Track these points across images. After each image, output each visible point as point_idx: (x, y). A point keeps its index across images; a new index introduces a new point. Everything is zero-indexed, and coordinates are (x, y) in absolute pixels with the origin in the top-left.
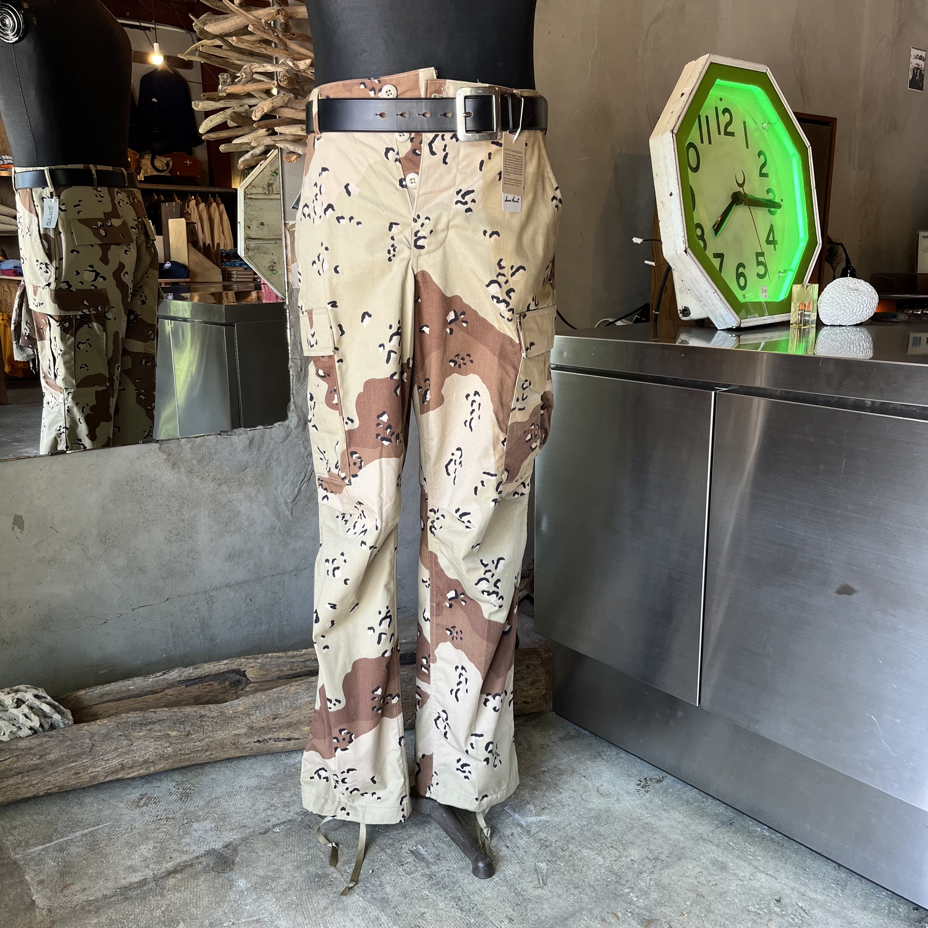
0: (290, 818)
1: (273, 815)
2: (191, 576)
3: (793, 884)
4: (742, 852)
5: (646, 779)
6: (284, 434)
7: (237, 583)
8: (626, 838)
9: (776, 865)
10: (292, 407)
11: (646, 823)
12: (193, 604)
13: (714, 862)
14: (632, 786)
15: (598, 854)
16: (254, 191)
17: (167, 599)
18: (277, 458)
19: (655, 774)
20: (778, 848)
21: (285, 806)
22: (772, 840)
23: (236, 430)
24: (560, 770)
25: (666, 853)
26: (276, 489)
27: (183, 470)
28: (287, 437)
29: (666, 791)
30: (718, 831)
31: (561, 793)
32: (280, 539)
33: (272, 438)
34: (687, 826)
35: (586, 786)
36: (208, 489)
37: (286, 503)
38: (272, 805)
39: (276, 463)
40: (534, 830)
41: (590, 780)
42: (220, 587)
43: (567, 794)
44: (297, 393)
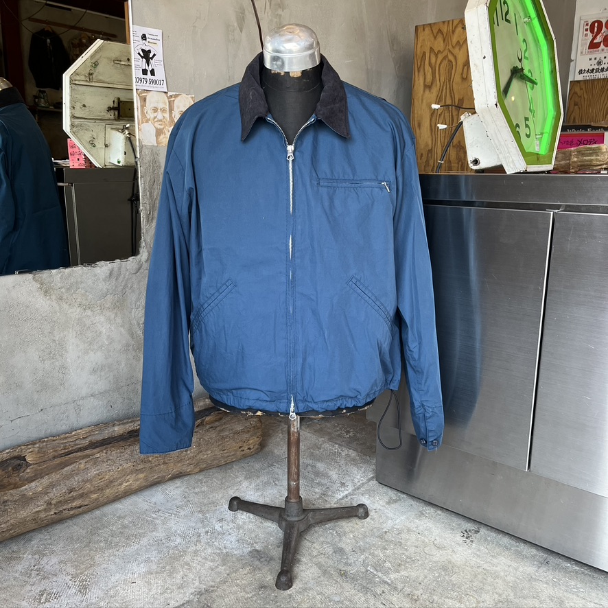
0: (188, 599)
1: (171, 598)
2: (62, 389)
4: (567, 586)
5: (466, 531)
6: (137, 266)
7: (100, 393)
8: (475, 584)
9: (598, 594)
10: (143, 244)
11: (485, 569)
12: (64, 413)
14: (459, 538)
15: (460, 602)
16: (78, 78)
17: (42, 410)
18: (131, 287)
19: (470, 526)
20: (591, 579)
21: (179, 588)
22: (583, 573)
23: (98, 263)
24: (398, 529)
25: (512, 594)
26: (131, 312)
27: (54, 297)
28: (139, 269)
29: (486, 540)
30: (541, 570)
31: (406, 550)
32: (134, 354)
33: (127, 270)
34: (516, 569)
35: (423, 541)
36: (75, 314)
37: (139, 324)
38: (167, 589)
39: (130, 291)
40: (400, 586)
41: (425, 536)
42: (86, 397)
43: (412, 550)
44: (147, 233)
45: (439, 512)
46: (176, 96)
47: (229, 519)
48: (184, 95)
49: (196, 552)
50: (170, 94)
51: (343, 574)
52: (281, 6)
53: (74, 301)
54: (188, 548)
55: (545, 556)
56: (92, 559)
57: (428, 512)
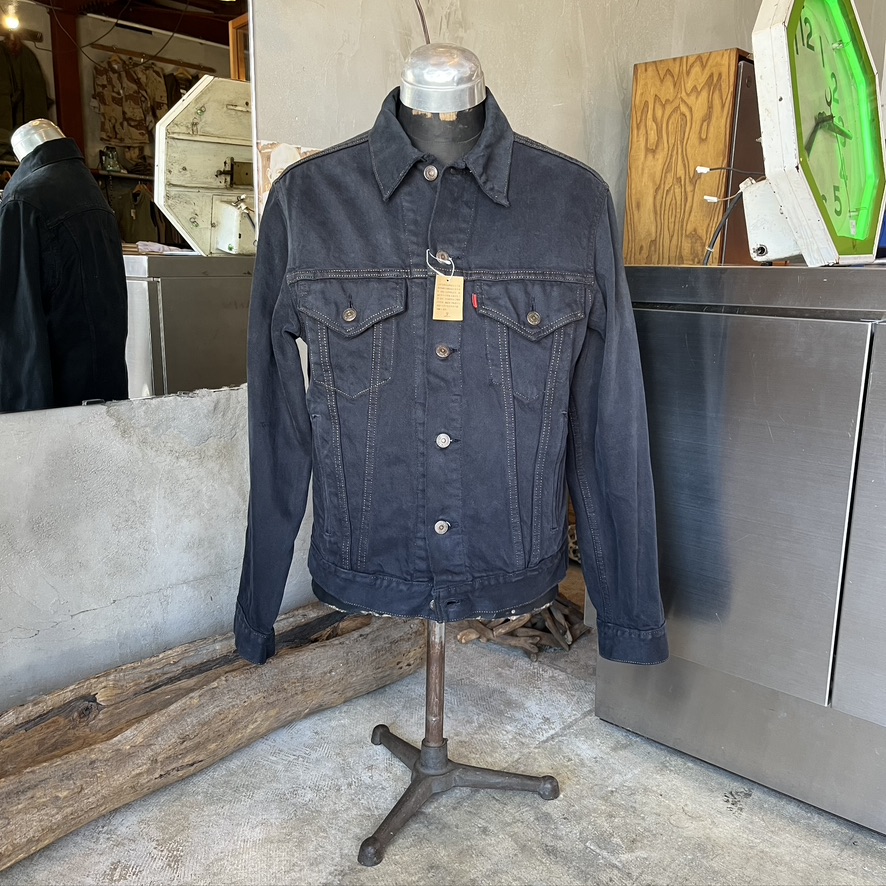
2: (143, 571)
4: (884, 878)
5: (731, 793)
7: (196, 579)
11: (761, 852)
12: (145, 607)
14: (720, 803)
16: (177, 130)
17: (114, 601)
21: (312, 864)
23: (197, 391)
24: (629, 788)
29: (761, 807)
30: (845, 854)
31: (643, 818)
33: (238, 403)
34: (808, 852)
35: (668, 807)
36: (163, 464)
38: (294, 865)
39: (242, 433)
40: (635, 872)
41: (670, 799)
42: (177, 584)
43: (651, 819)
45: (690, 764)
47: (382, 766)
49: (335, 812)
50: (303, 150)
51: (551, 851)
52: (463, 24)
53: (163, 445)
54: (322, 806)
55: (851, 833)
56: (186, 818)
57: (673, 763)
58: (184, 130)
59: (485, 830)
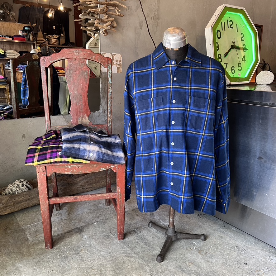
1: (94, 220)
3: (242, 243)
4: (227, 234)
5: (200, 214)
9: (237, 238)
10: (101, 107)
13: (219, 236)
14: (196, 216)
20: (238, 233)
21: (97, 217)
22: (236, 231)
28: (99, 115)
29: (206, 217)
30: (221, 228)
33: (95, 115)
34: (212, 227)
35: (183, 215)
38: (94, 217)
39: (96, 122)
44: (103, 103)
46: (115, 55)
48: (118, 54)
50: (112, 54)
52: (158, 18)
55: (225, 225)
58: (93, 45)
59: (137, 215)
